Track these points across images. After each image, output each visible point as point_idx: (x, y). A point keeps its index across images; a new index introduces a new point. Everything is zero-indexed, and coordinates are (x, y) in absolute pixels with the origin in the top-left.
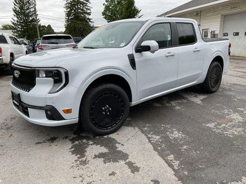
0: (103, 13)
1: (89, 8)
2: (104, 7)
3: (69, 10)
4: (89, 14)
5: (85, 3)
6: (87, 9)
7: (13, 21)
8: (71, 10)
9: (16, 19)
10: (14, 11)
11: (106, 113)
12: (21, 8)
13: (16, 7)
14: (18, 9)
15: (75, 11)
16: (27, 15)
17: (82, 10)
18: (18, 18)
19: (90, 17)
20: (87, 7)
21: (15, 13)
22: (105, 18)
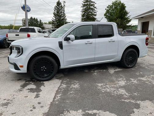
0: (104, 14)
1: (96, 12)
2: (106, 11)
3: (83, 13)
4: (95, 15)
5: (94, 9)
6: (94, 12)
7: (53, 19)
8: (85, 13)
9: (54, 18)
10: (54, 14)
11: (43, 70)
12: (58, 12)
13: (55, 12)
14: (56, 13)
15: (87, 14)
16: (60, 16)
17: (92, 13)
18: (55, 18)
19: (96, 17)
20: (94, 11)
21: (54, 15)
22: (106, 17)
